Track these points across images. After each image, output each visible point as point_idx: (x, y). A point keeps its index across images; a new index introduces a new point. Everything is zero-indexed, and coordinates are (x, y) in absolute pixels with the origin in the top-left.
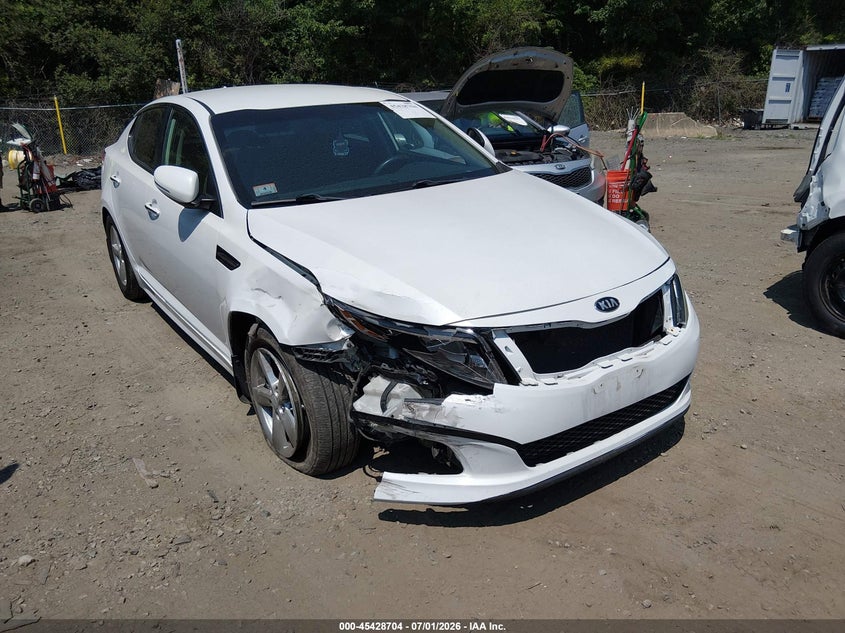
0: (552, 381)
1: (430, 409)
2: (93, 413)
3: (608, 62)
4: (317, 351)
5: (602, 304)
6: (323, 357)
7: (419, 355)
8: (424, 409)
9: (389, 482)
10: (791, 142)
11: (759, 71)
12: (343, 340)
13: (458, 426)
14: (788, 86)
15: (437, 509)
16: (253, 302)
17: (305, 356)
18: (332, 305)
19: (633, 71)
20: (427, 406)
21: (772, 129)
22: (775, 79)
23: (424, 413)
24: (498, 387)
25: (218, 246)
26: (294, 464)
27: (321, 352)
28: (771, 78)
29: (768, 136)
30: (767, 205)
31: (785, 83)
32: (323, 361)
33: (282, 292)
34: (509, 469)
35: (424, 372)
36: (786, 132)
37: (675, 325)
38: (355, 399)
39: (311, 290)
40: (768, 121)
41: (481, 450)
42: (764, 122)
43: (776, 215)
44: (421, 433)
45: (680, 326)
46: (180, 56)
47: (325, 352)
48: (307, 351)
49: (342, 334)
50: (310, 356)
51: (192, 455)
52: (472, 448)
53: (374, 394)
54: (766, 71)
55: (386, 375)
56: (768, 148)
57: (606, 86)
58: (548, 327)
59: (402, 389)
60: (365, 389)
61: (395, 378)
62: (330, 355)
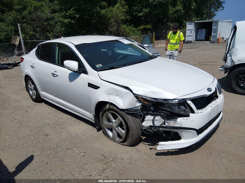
0: (201, 111)
1: (174, 122)
2: (49, 137)
3: (142, 27)
4: (132, 110)
5: (209, 89)
6: (134, 111)
7: (164, 108)
8: (172, 123)
9: (161, 145)
10: (194, 46)
11: (183, 28)
12: (139, 106)
13: (182, 127)
14: (191, 32)
15: (170, 151)
16: (107, 98)
17: (129, 111)
18: (137, 96)
19: (149, 29)
20: (173, 122)
21: (188, 43)
22: (188, 30)
23: (172, 124)
24: (191, 114)
25: (88, 83)
26: (122, 144)
27: (133, 110)
28: (187, 30)
29: (188, 45)
30: (200, 63)
31: (190, 31)
32: (134, 112)
33: (118, 94)
34: (194, 137)
35: (165, 112)
36: (192, 44)
37: (219, 94)
38: (142, 122)
39: (129, 93)
40: (187, 41)
41: (188, 133)
42: (186, 41)
43: (204, 65)
44: (171, 129)
45: (220, 94)
46: (19, 29)
47: (134, 110)
48: (129, 110)
49: (139, 104)
50: (130, 111)
51: (89, 145)
52: (185, 132)
53: (149, 120)
54: (185, 28)
55: (151, 115)
56: (190, 48)
57: (144, 34)
58: (198, 97)
59: (158, 118)
60: (145, 119)
61: (155, 115)
62: (136, 111)
